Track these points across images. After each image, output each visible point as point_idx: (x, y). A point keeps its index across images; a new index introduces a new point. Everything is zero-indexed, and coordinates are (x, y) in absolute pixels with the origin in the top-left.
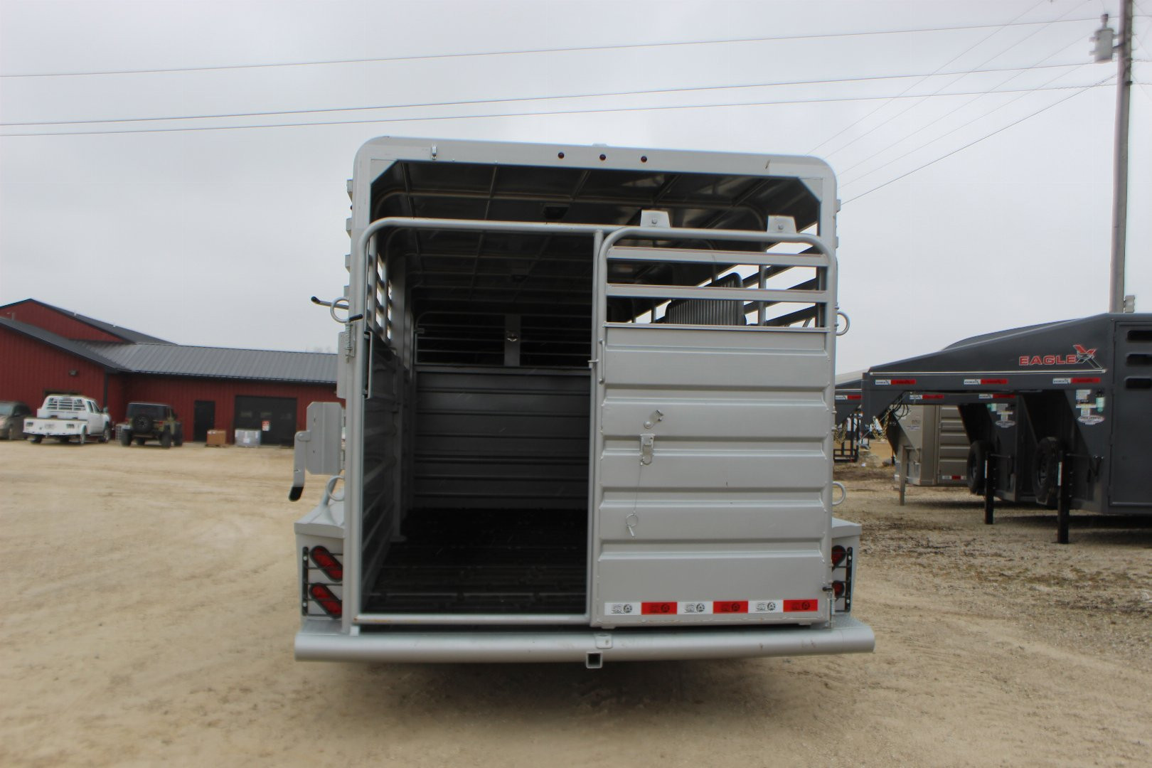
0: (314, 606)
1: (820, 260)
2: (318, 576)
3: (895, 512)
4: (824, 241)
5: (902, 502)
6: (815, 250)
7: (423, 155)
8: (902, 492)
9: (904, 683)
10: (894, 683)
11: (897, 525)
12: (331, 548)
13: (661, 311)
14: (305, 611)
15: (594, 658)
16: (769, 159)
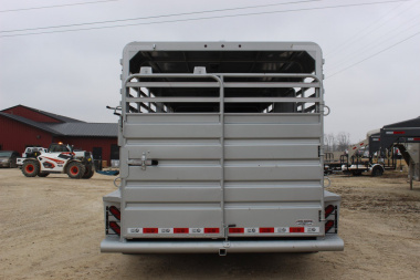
0: (111, 231)
1: (317, 85)
2: (112, 218)
3: (405, 193)
4: (318, 77)
5: (411, 188)
6: (316, 81)
7: (150, 48)
8: (411, 183)
9: (370, 267)
10: (365, 267)
11: (404, 199)
12: (117, 206)
13: (270, 108)
14: (107, 233)
15: (222, 251)
16: (292, 44)
